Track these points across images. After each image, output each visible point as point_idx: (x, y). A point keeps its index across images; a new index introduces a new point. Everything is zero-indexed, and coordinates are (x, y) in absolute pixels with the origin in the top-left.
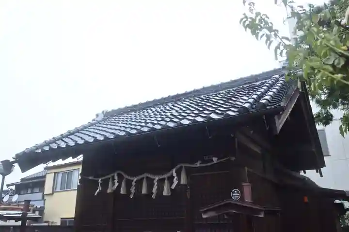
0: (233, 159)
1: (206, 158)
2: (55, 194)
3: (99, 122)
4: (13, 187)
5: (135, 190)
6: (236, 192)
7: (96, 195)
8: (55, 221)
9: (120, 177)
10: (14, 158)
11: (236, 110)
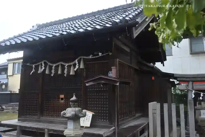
0: (111, 54)
1: (95, 53)
2: (14, 75)
3: (34, 31)
5: (54, 71)
6: (111, 73)
7: (31, 74)
8: (15, 91)
9: (46, 64)
11: (111, 23)
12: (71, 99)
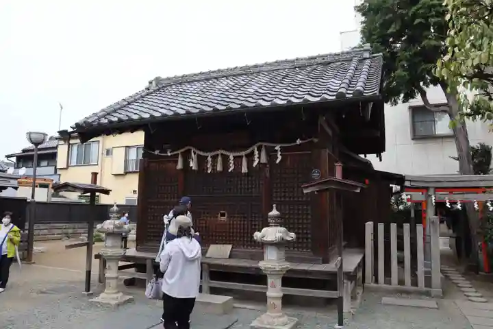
0: (316, 140)
2: (70, 168)
4: (14, 159)
6: (316, 172)
10: (73, 128)
12: (270, 214)
